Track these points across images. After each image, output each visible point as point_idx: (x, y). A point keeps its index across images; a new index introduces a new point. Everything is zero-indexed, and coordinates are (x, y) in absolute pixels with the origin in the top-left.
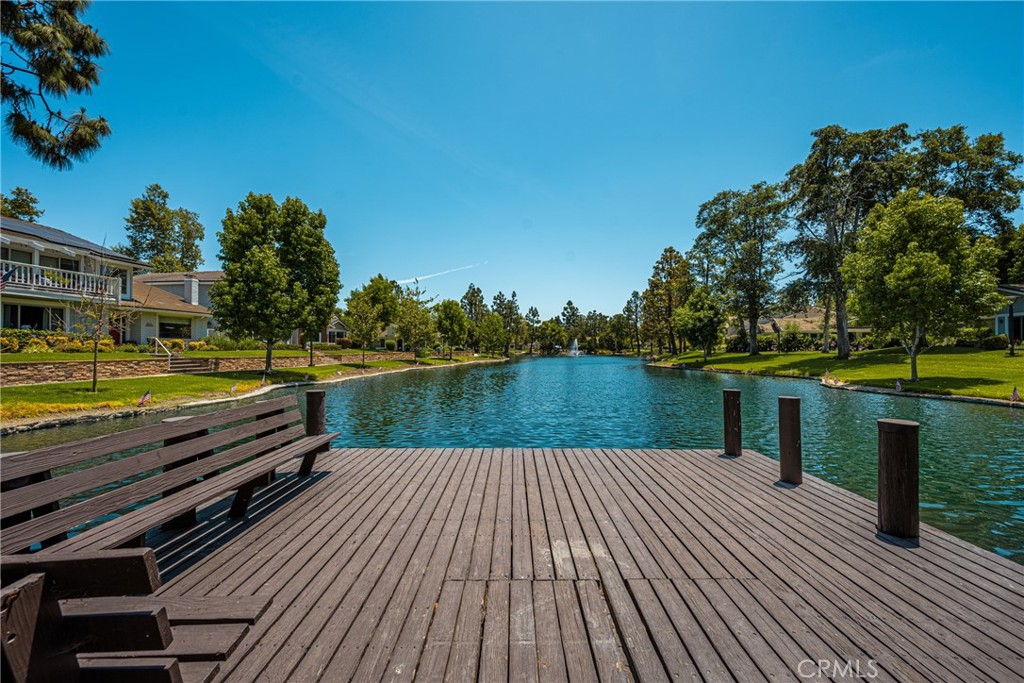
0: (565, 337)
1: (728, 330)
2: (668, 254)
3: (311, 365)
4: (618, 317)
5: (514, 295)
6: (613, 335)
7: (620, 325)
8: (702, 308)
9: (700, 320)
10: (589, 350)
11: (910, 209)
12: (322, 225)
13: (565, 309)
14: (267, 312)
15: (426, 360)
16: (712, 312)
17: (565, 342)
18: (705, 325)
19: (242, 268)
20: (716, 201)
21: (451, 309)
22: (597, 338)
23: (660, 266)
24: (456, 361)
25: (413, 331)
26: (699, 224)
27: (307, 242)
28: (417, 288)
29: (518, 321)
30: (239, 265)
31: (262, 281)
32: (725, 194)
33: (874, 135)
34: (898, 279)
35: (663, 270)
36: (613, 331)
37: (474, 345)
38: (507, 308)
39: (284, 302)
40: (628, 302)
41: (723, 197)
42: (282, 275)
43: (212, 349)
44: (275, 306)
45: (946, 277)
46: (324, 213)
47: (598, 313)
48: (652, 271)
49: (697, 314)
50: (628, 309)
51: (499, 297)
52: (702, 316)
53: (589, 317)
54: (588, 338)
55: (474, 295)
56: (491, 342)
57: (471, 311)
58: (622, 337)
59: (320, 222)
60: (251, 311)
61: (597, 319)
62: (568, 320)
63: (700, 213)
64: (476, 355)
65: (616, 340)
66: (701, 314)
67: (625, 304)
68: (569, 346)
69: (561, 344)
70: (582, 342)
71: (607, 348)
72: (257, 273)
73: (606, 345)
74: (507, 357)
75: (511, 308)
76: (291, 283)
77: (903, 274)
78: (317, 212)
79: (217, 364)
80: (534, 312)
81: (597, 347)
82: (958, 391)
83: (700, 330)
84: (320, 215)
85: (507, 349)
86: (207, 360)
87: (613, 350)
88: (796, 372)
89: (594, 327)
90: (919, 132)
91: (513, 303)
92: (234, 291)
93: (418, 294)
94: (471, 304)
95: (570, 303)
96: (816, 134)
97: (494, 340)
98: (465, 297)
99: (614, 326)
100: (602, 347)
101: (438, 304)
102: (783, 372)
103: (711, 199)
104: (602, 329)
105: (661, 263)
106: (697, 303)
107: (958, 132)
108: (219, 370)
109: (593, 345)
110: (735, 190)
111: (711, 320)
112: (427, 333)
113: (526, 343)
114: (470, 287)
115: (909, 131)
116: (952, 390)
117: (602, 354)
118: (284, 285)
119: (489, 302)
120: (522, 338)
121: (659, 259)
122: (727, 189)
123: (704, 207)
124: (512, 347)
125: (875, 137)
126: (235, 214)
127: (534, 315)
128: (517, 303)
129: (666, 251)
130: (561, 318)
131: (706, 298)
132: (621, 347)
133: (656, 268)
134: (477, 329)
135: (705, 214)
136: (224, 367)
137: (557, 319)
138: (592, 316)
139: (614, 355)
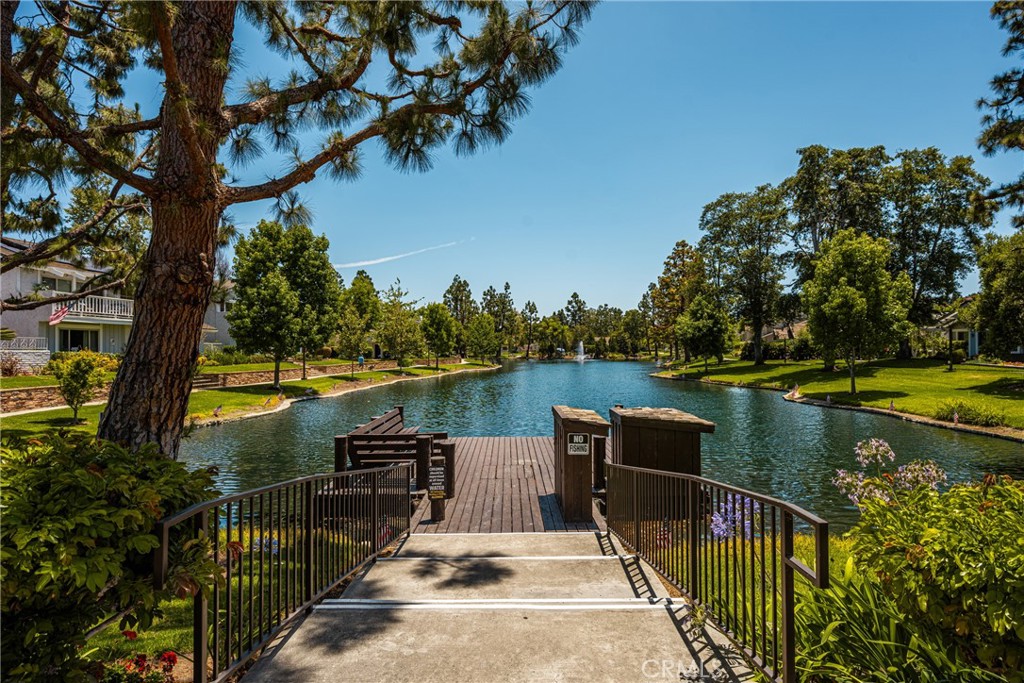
0: (569, 336)
1: (738, 336)
2: (680, 248)
3: (304, 379)
4: (633, 313)
5: (507, 287)
6: (627, 335)
7: (634, 324)
8: (701, 317)
9: (700, 330)
10: (597, 353)
11: (844, 247)
12: (326, 247)
13: (570, 303)
14: (281, 333)
15: (410, 369)
16: (710, 322)
17: (570, 344)
18: (704, 335)
19: (259, 294)
20: (719, 203)
21: (437, 312)
22: (607, 339)
23: (672, 262)
24: (444, 370)
25: (399, 340)
26: (703, 226)
27: (313, 266)
28: (399, 289)
29: (511, 319)
30: (255, 290)
31: (278, 304)
32: (728, 197)
33: (855, 154)
34: (832, 308)
35: (675, 265)
36: (625, 331)
37: (461, 351)
38: (498, 303)
39: (297, 325)
40: (644, 296)
41: (728, 199)
42: (292, 298)
43: (214, 365)
44: (288, 327)
45: (863, 308)
46: (326, 237)
47: (609, 307)
48: (663, 268)
49: (696, 323)
50: (644, 304)
51: (490, 292)
52: (701, 325)
53: (600, 313)
54: (597, 339)
55: (459, 290)
56: (481, 347)
57: (456, 308)
58: (637, 337)
59: (323, 245)
60: (267, 332)
61: (608, 315)
62: (574, 315)
63: (704, 214)
64: (463, 362)
65: (629, 342)
66: (700, 323)
67: (641, 299)
68: (574, 349)
69: (564, 346)
70: (589, 343)
71: (619, 352)
72: (273, 297)
73: (618, 348)
74: (499, 363)
75: (503, 303)
76: (301, 306)
77: (833, 304)
78: (321, 236)
79: (224, 379)
80: (532, 308)
81: (606, 350)
82: (867, 403)
83: (700, 339)
84: (323, 238)
85: (499, 352)
86: (217, 376)
87: (626, 353)
88: (777, 384)
89: (605, 324)
90: (899, 152)
91: (506, 296)
92: (252, 314)
93: (400, 295)
94: (456, 299)
95: (575, 296)
96: (800, 152)
97: (485, 344)
98: (448, 292)
99: (627, 324)
100: (613, 350)
101: (423, 308)
102: (767, 385)
103: (715, 201)
104: (615, 328)
105: (673, 258)
106: (698, 310)
107: (932, 155)
108: (228, 386)
109: (602, 347)
110: (738, 193)
111: (710, 329)
112: (415, 342)
113: (522, 344)
114: (455, 280)
115: (887, 152)
116: (863, 403)
117: (613, 360)
118: (296, 307)
119: (477, 297)
120: (517, 338)
121: (670, 254)
122: (730, 192)
123: (708, 209)
124: (505, 349)
125: (855, 157)
126: (246, 239)
127: (532, 312)
128: (511, 297)
129: (678, 245)
130: (565, 313)
131: (707, 307)
132: (635, 350)
133: (667, 264)
134: (464, 331)
135: (709, 216)
136: (232, 383)
137: (561, 313)
138: (603, 311)
139: (627, 360)
